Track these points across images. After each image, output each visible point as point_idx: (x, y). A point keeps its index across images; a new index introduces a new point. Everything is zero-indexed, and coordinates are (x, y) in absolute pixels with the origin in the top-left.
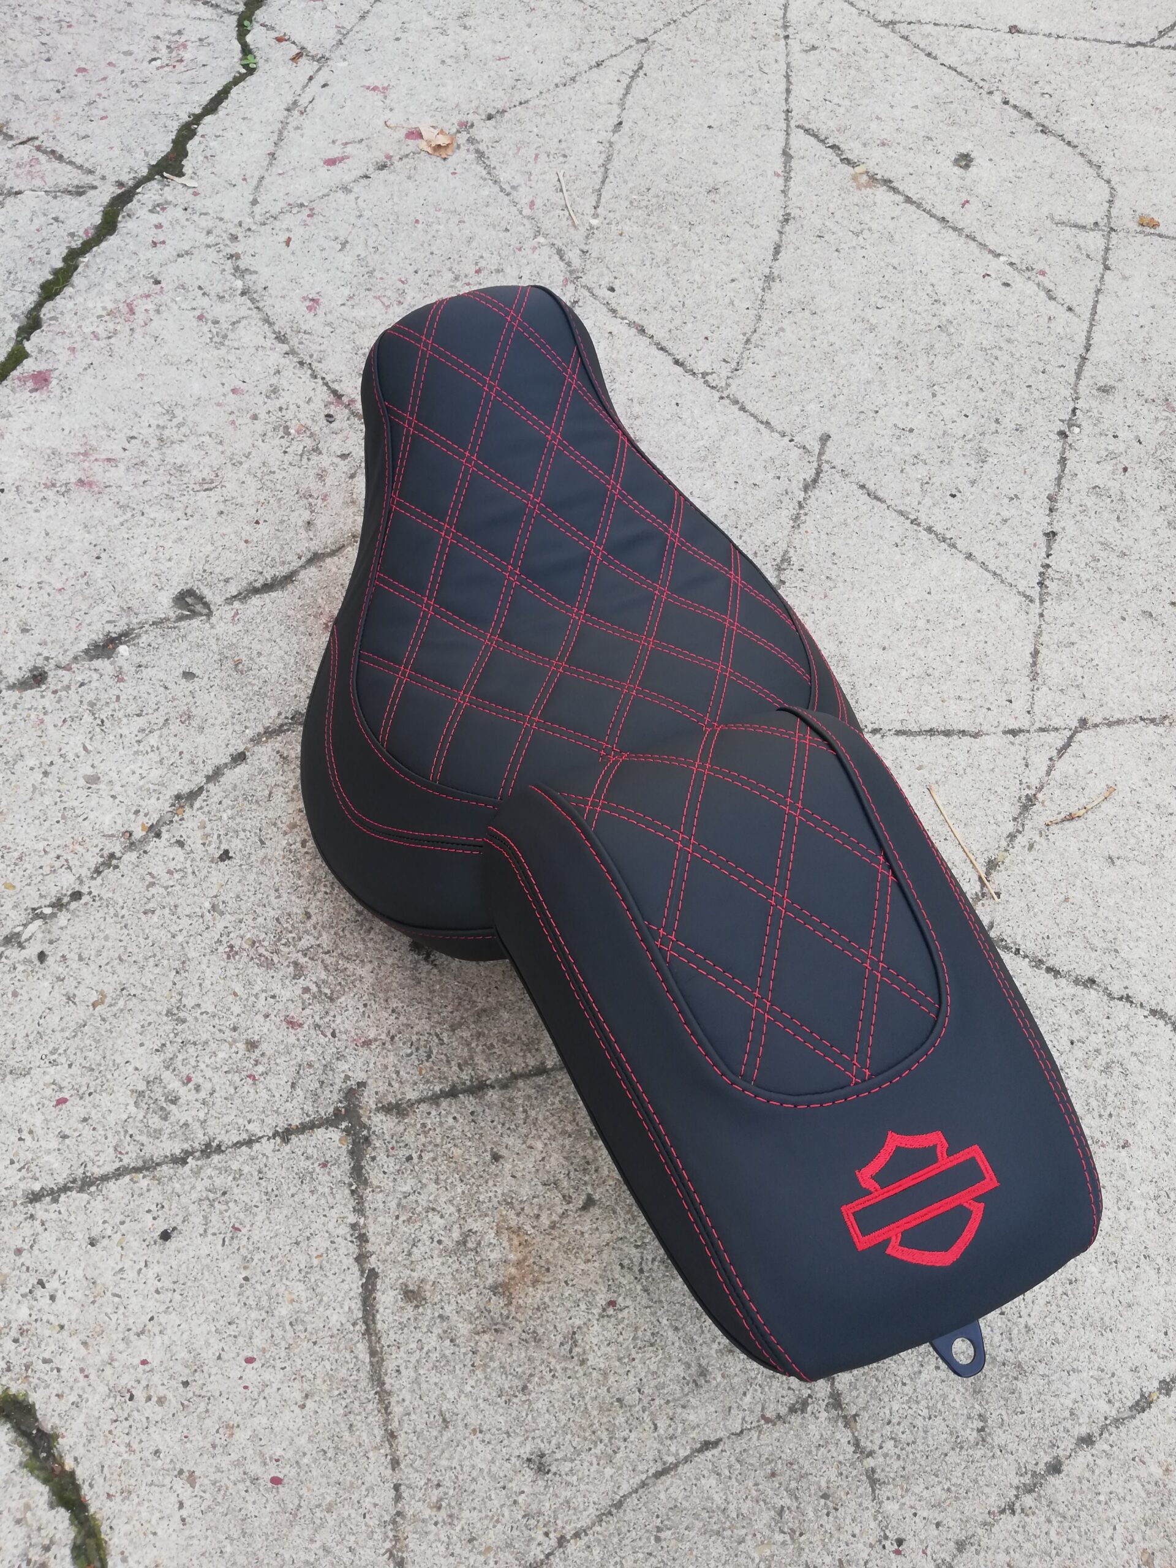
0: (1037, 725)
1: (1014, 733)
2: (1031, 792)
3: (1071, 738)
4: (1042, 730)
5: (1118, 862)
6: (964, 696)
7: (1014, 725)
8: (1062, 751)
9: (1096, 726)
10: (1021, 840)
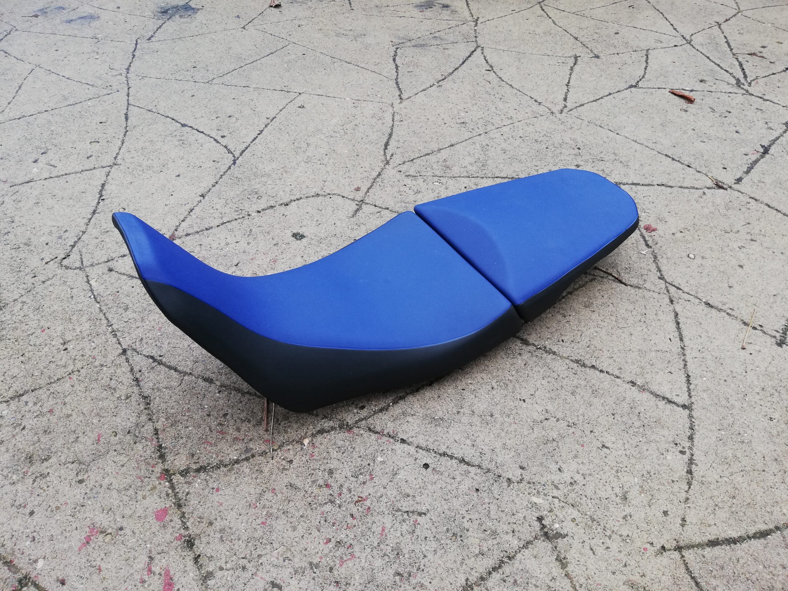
0: (665, 292)
1: (672, 301)
2: (703, 303)
3: (669, 283)
4: (668, 291)
5: (730, 285)
6: (655, 313)
7: (667, 300)
8: (678, 288)
9: (661, 275)
10: (729, 311)
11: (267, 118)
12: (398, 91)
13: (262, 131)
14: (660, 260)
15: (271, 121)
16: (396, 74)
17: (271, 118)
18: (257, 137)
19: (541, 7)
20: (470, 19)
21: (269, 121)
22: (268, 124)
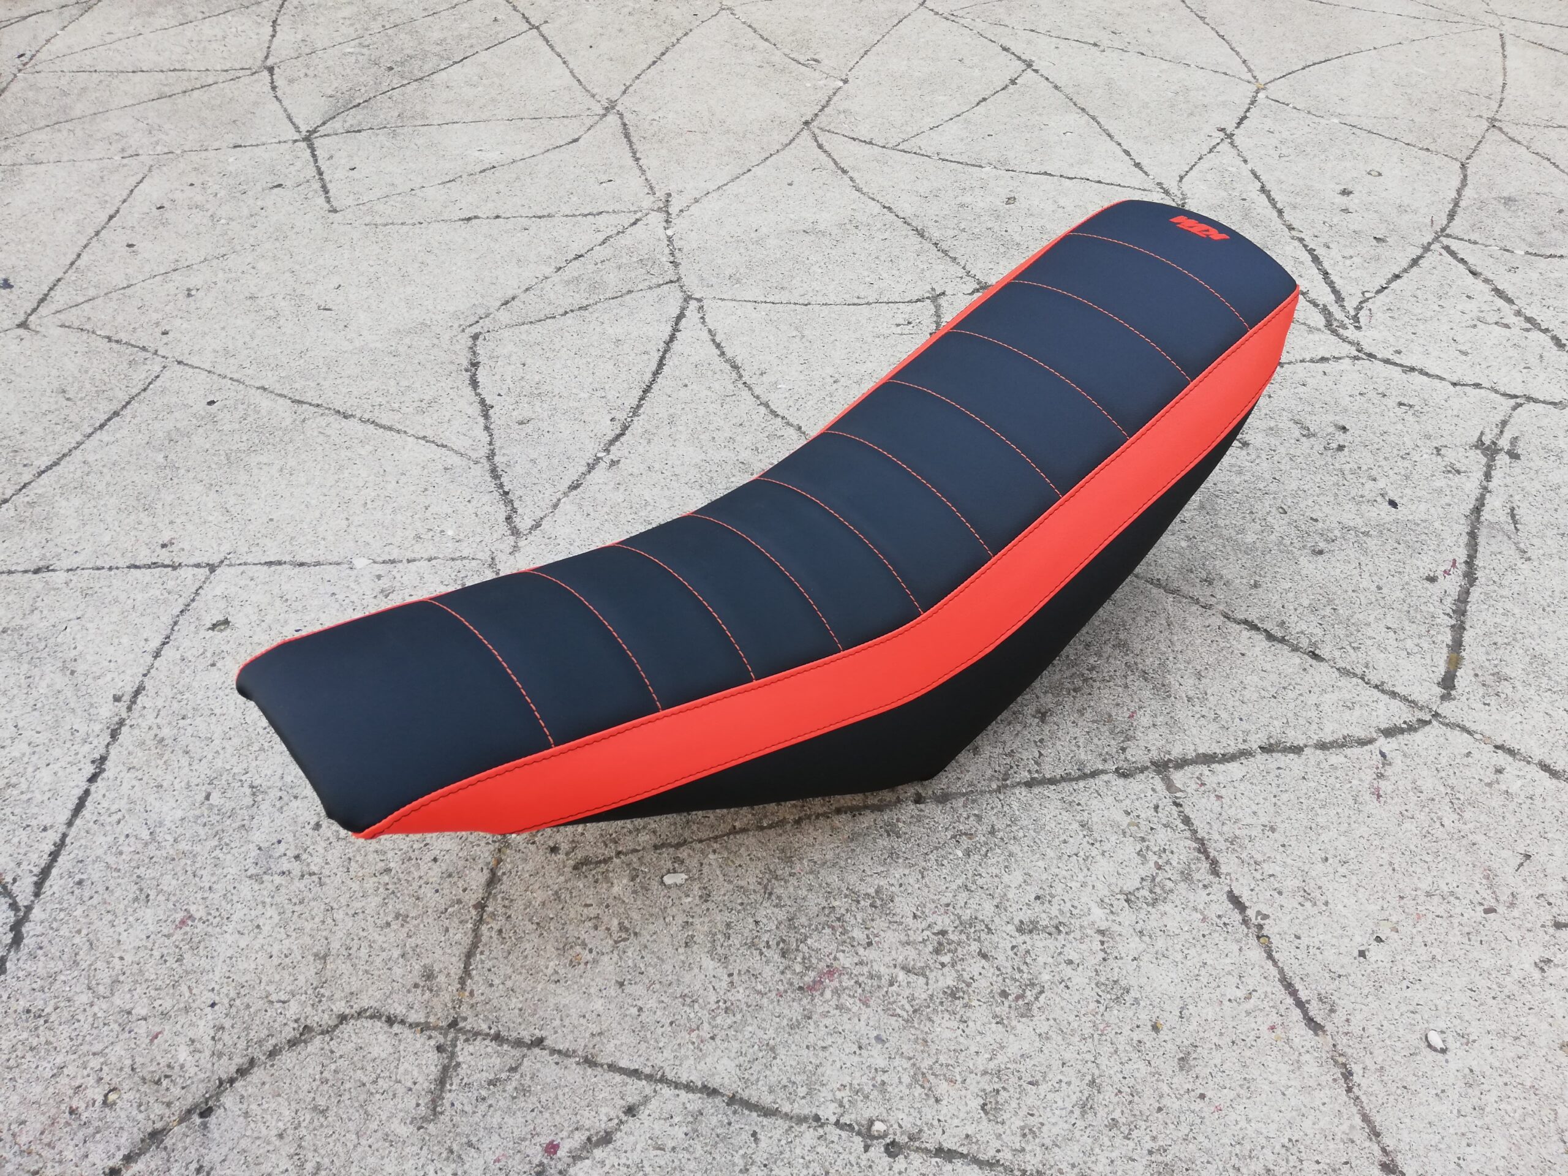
11: (117, 699)
12: (501, 505)
13: (103, 759)
14: (1364, 1083)
15: (129, 709)
16: (485, 437)
17: (127, 698)
18: (87, 792)
19: (815, 138)
20: (647, 202)
21: (122, 706)
22: (121, 723)
